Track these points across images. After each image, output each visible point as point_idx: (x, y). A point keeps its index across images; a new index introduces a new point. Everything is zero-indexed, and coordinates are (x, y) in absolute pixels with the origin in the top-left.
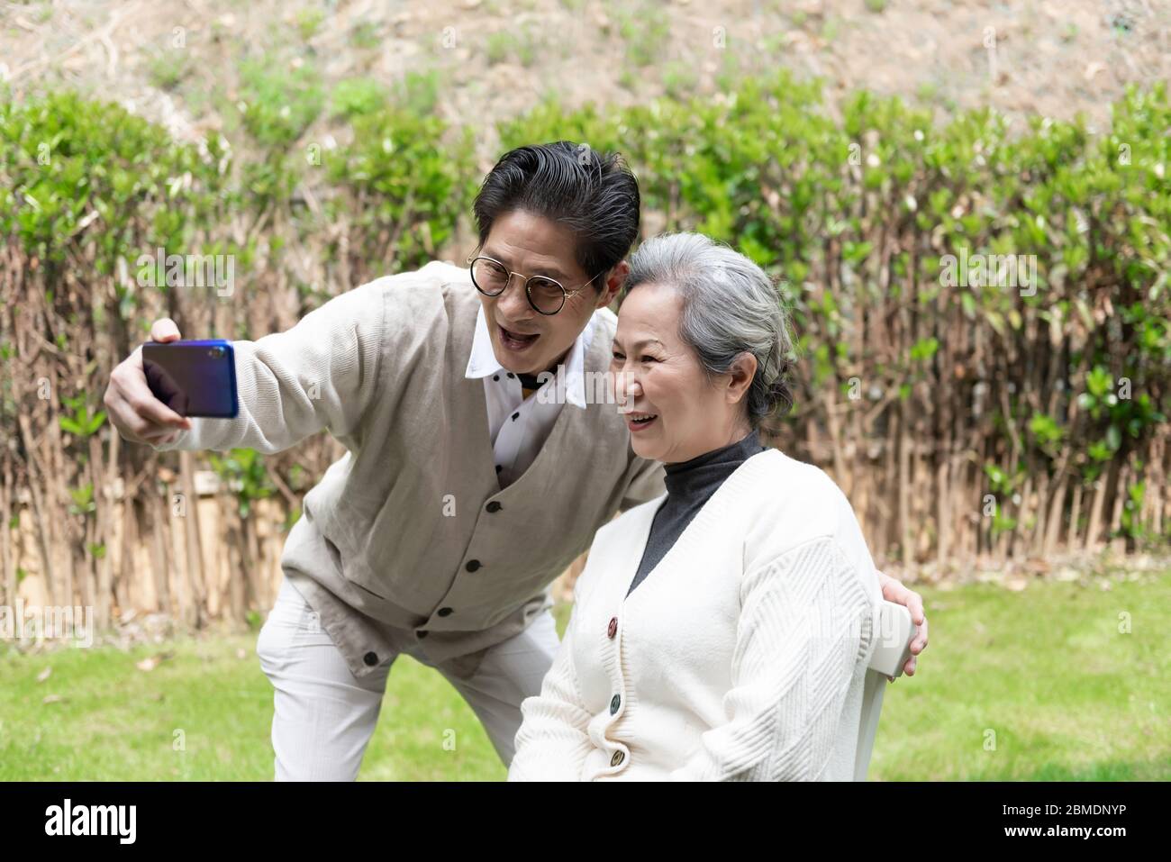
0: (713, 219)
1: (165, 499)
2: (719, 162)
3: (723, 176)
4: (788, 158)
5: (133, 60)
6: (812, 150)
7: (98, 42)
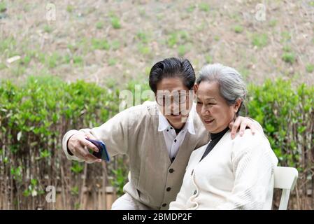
0: (258, 117)
1: (97, 193)
2: (259, 102)
3: (260, 106)
4: (280, 100)
5: (102, 81)
6: (287, 98)
7: (94, 77)
